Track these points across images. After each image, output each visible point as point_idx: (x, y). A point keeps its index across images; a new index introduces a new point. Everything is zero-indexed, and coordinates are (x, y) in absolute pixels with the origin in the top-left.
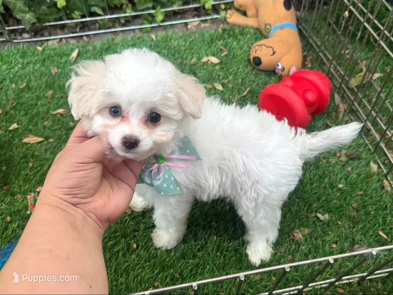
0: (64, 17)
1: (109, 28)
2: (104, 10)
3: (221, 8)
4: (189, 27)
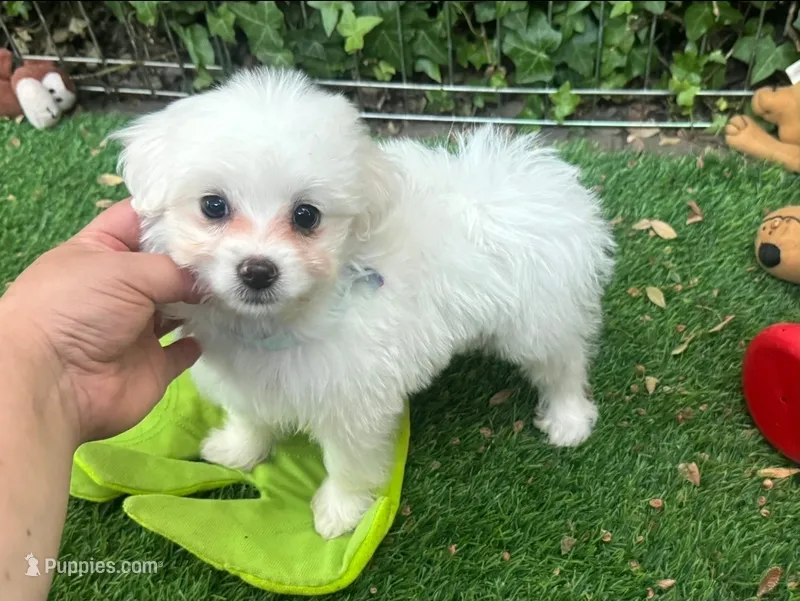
0: (355, 73)
1: (448, 113)
2: (443, 71)
3: (716, 107)
4: (630, 139)
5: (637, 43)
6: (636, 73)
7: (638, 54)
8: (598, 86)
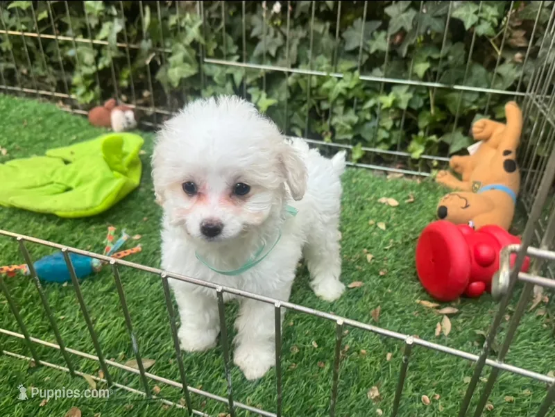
2: (303, 132)
3: (432, 164)
4: (388, 177)
5: (394, 127)
6: (393, 142)
7: (395, 134)
8: (375, 147)
